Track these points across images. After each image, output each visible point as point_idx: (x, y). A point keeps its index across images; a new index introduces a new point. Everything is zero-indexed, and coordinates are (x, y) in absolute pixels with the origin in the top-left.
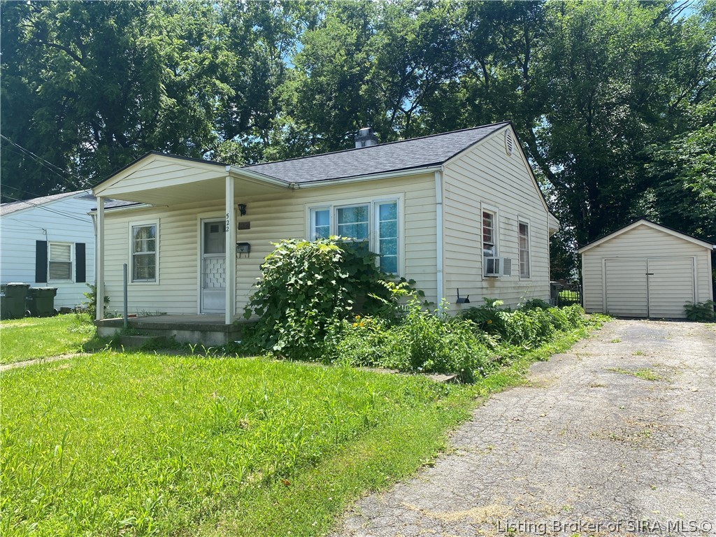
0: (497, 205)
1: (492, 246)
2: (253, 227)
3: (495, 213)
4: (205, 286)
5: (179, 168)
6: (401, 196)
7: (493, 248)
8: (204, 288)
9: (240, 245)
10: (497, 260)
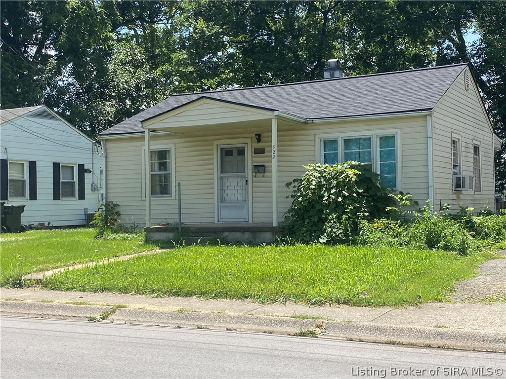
0: (461, 133)
1: (457, 166)
2: (267, 152)
3: (459, 139)
4: (222, 200)
5: (229, 110)
6: (399, 131)
7: (458, 168)
8: (221, 202)
9: (256, 167)
10: (464, 178)
